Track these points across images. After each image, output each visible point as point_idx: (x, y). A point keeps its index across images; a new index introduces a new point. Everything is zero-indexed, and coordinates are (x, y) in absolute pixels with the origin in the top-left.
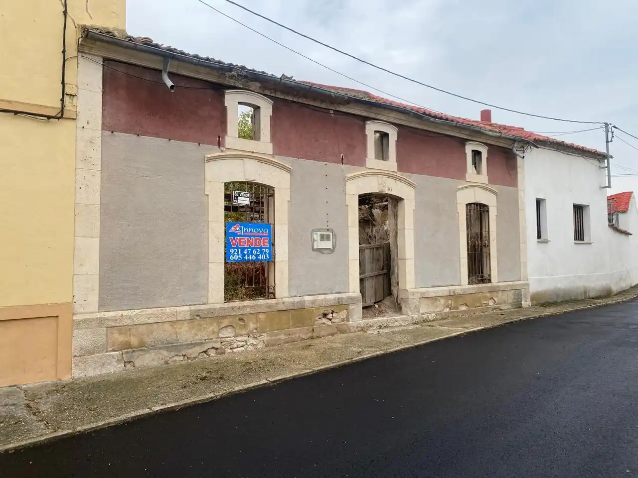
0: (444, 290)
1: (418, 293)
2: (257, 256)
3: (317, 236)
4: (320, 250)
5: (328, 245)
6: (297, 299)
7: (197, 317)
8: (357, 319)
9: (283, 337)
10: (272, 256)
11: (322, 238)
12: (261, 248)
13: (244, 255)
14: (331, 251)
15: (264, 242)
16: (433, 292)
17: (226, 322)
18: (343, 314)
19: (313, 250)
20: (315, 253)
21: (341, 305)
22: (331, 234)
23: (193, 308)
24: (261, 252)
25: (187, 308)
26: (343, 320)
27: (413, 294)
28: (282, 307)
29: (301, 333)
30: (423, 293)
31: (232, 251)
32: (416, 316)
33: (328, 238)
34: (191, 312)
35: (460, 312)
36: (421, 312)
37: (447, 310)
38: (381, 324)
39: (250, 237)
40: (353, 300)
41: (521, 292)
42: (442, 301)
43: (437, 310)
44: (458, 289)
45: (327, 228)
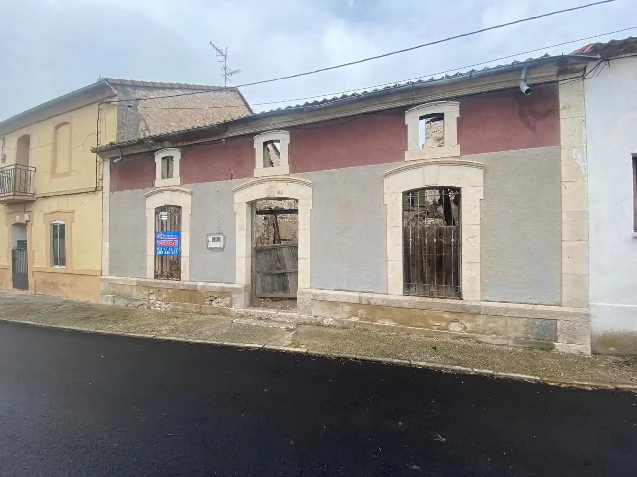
1: (309, 293)
2: (171, 252)
3: (210, 239)
4: (212, 249)
5: (219, 245)
6: (192, 283)
7: (140, 285)
8: (239, 305)
9: (180, 307)
10: (179, 252)
11: (214, 239)
12: (173, 247)
13: (164, 252)
14: (222, 250)
15: (175, 243)
16: (332, 294)
17: (152, 291)
18: (227, 300)
19: (208, 249)
20: (209, 251)
21: (224, 293)
22: (222, 236)
23: (139, 279)
24: (173, 250)
25: (136, 279)
26: (227, 305)
27: (304, 293)
28: (182, 287)
29: (192, 307)
30: (315, 295)
31: (158, 249)
32: (304, 316)
33: (219, 239)
34: (138, 281)
35: (377, 326)
36: (314, 313)
37: (354, 319)
38: (262, 316)
39: (167, 240)
40: (237, 291)
41: (556, 324)
42: (347, 308)
43: (338, 316)
44: (377, 298)
45: (218, 232)
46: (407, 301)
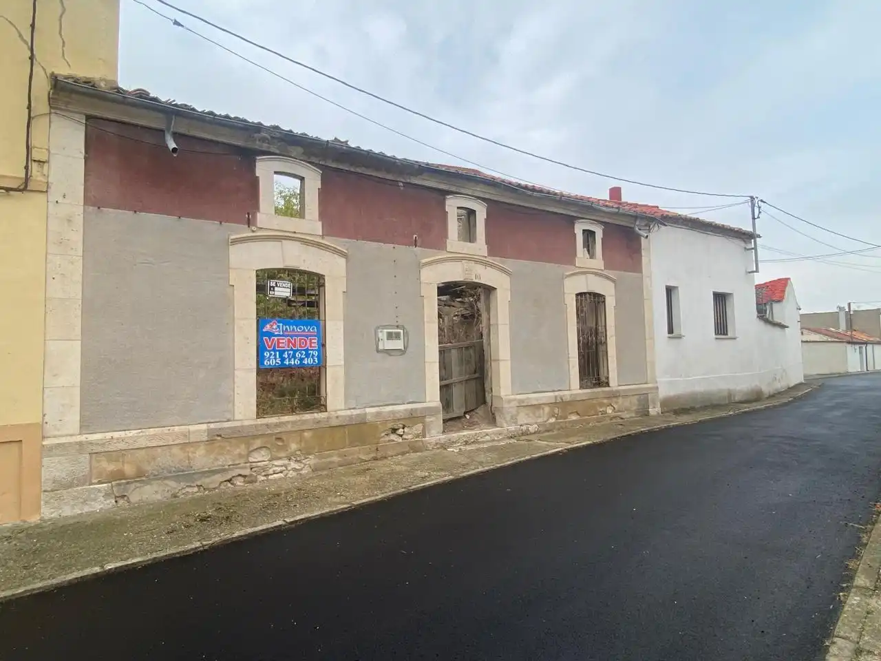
0: (548, 397)
1: (515, 400)
2: (301, 359)
3: (383, 334)
4: (388, 351)
5: (399, 344)
6: (355, 412)
7: (216, 438)
8: (436, 434)
9: (336, 459)
10: (322, 357)
11: (390, 336)
12: (307, 350)
13: (283, 359)
14: (401, 352)
15: (311, 343)
16: (534, 398)
17: (258, 443)
18: (418, 428)
19: (378, 351)
20: (380, 355)
21: (413, 418)
22: (402, 331)
23: (212, 426)
24: (307, 355)
25: (204, 427)
26: (418, 436)
27: (509, 401)
28: (334, 422)
29: (360, 453)
30: (521, 401)
31: (267, 354)
32: (512, 428)
33: (397, 336)
34: (209, 431)
35: (570, 422)
36: (520, 423)
37: (553, 420)
38: (467, 440)
39: (291, 336)
40: (431, 411)
41: (648, 396)
42: (547, 409)
43: (540, 420)
44: (566, 395)
45: (397, 324)
46: (584, 394)
